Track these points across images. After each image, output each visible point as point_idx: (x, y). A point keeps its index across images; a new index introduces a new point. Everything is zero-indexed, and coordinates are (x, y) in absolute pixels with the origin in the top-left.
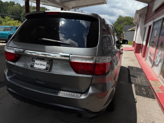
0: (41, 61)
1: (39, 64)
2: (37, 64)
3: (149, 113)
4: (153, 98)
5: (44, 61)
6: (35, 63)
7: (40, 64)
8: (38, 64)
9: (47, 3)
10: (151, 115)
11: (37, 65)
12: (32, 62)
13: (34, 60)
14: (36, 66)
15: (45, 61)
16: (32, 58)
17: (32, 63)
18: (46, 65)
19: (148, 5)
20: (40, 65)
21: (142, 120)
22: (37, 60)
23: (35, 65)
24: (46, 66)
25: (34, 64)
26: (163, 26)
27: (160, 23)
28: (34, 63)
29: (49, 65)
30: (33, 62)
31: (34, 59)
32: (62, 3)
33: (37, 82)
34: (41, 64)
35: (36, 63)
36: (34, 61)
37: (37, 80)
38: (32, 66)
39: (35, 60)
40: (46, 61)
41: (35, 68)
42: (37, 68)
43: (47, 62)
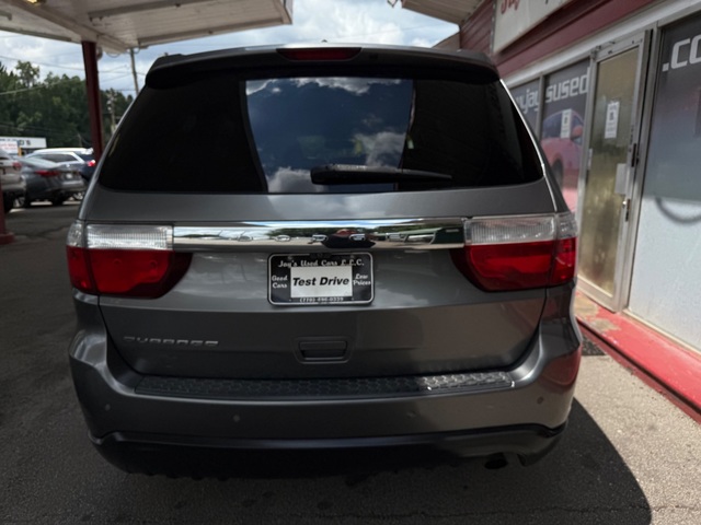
0: (320, 264)
1: (314, 280)
2: (301, 283)
3: (619, 403)
4: (597, 354)
5: (339, 264)
6: (293, 282)
7: (318, 282)
8: (308, 282)
9: (10, 18)
10: (631, 408)
11: (304, 286)
12: (278, 279)
13: (285, 265)
14: (297, 291)
15: (344, 261)
16: (276, 261)
17: (279, 282)
18: (350, 278)
19: (460, 27)
20: (321, 283)
21: (619, 431)
22: (299, 265)
23: (293, 287)
24: (350, 283)
25: (288, 282)
26: (548, 101)
27: (533, 94)
28: (286, 278)
29: (365, 277)
30: (280, 276)
31: (286, 261)
32: (91, 19)
33: (309, 361)
34: (325, 281)
35: (296, 279)
36: (287, 272)
37: (304, 354)
38: (281, 296)
39: (289, 265)
40: (347, 263)
41: (298, 300)
42: (306, 300)
43: (353, 267)
